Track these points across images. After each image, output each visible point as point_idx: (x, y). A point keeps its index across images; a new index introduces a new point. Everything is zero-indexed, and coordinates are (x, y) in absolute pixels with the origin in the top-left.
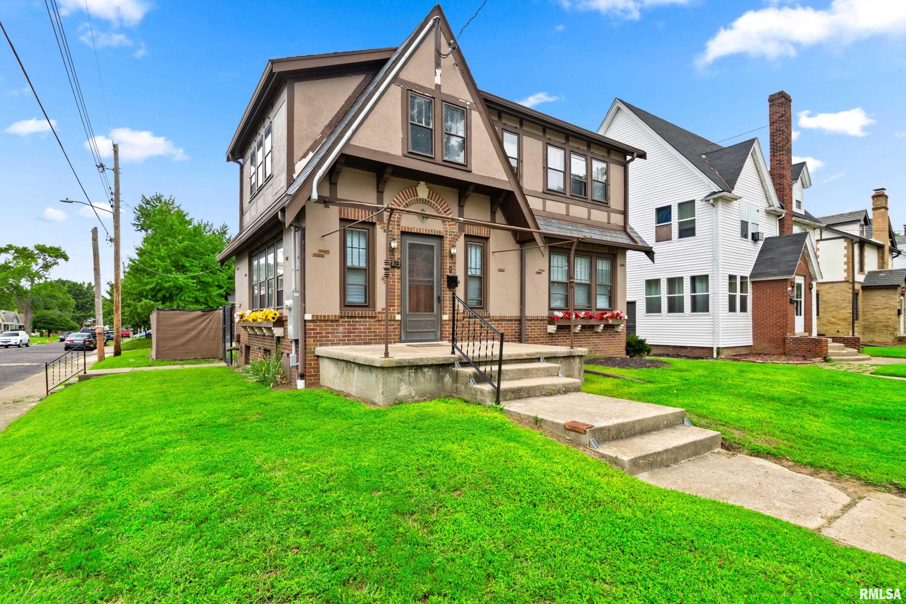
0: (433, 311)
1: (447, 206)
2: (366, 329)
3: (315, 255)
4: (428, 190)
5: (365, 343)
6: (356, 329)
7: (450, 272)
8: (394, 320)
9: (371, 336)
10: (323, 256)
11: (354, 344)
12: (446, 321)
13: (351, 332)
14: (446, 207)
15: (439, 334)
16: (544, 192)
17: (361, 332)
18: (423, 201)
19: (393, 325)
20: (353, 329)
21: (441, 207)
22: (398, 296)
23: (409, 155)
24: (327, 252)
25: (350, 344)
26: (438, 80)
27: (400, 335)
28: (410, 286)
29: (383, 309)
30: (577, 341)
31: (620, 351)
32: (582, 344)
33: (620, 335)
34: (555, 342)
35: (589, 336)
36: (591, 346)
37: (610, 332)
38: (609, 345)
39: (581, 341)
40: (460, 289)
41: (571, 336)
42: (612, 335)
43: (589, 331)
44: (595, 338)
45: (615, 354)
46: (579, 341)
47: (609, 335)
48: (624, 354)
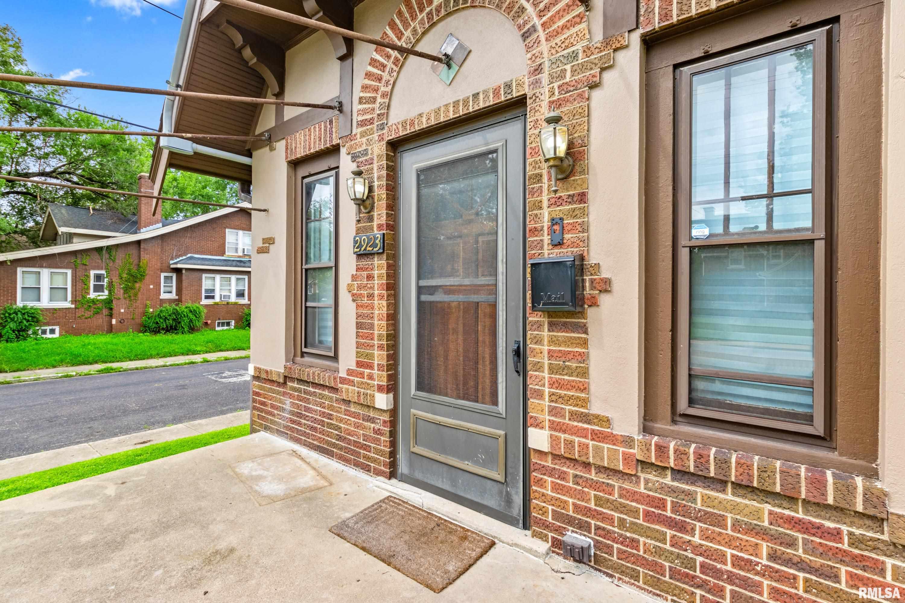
0: (495, 403)
2: (324, 415)
3: (259, 250)
6: (309, 410)
7: (559, 242)
8: (375, 408)
9: (331, 436)
10: (267, 251)
11: (305, 444)
12: (541, 453)
13: (301, 416)
15: (518, 501)
17: (316, 420)
19: (373, 421)
20: (305, 409)
24: (272, 240)
25: (299, 441)
27: (393, 454)
28: (420, 304)
29: (350, 372)
40: (614, 322)
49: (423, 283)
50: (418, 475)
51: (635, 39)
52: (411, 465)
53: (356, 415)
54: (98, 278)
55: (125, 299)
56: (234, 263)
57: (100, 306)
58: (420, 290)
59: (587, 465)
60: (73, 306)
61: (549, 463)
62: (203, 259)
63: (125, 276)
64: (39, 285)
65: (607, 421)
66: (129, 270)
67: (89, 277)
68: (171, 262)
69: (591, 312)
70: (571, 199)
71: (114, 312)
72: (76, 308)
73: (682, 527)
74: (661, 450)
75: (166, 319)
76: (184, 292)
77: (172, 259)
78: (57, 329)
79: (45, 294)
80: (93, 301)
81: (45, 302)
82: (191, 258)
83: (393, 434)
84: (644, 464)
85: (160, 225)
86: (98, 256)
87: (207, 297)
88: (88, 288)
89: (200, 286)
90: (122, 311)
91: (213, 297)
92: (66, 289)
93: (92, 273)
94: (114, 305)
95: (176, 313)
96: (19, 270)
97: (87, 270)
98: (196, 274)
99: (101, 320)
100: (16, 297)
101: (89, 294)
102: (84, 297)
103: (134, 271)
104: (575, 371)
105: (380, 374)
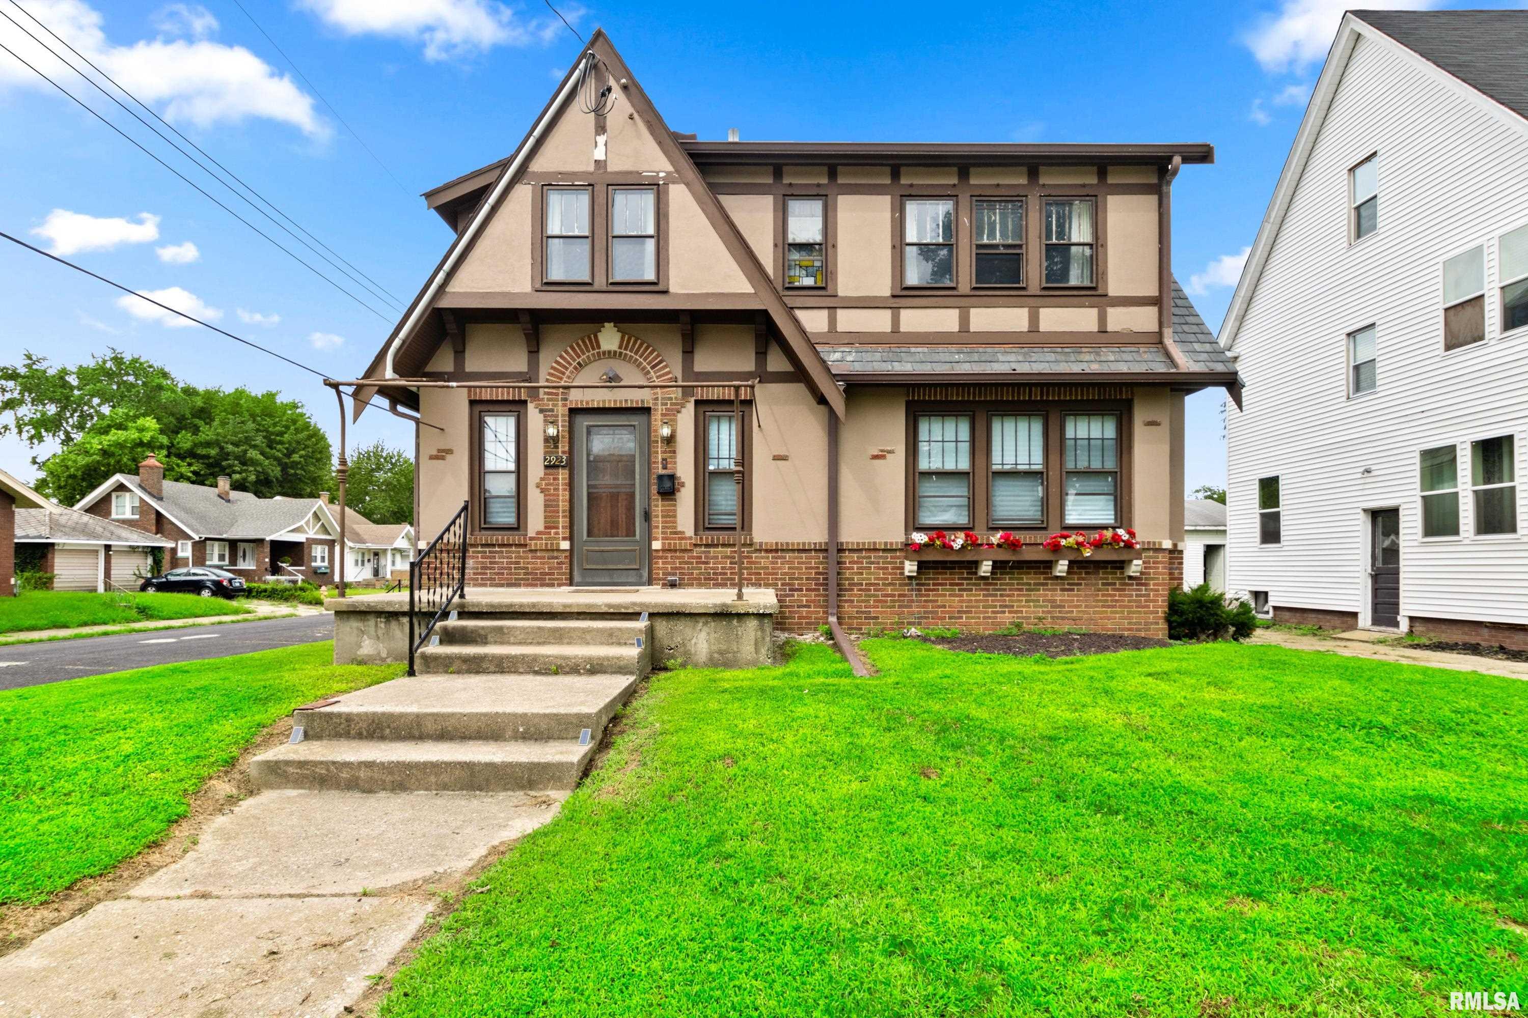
0: (634, 535)
1: (658, 356)
2: (511, 563)
3: (432, 458)
4: (619, 335)
5: (510, 585)
6: (495, 563)
7: (665, 468)
8: (558, 550)
9: (519, 574)
10: (443, 458)
11: (491, 586)
12: (657, 551)
13: (486, 568)
14: (655, 358)
15: (646, 574)
16: (894, 296)
17: (503, 568)
18: (610, 355)
19: (557, 558)
20: (491, 563)
21: (645, 360)
22: (564, 511)
23: (545, 288)
24: (449, 451)
25: (485, 585)
26: (599, 154)
27: (571, 573)
28: (589, 494)
29: (538, 533)
30: (996, 595)
31: (1146, 624)
32: (1012, 601)
33: (1146, 585)
34: (928, 595)
35: (1035, 584)
36: (1041, 607)
37: (1107, 579)
38: (1103, 606)
39: (1008, 596)
40: (686, 497)
41: (975, 584)
42: (1115, 584)
43: (1035, 573)
44: (1055, 590)
45: (1129, 630)
46: (1001, 595)
47: (1103, 584)
48: (1161, 629)
49: (590, 483)
50: (590, 580)
51: (692, 400)
52: (583, 576)
53: (540, 558)
58: (589, 486)
59: (675, 551)
61: (661, 554)
65: (683, 533)
69: (678, 494)
70: (670, 452)
73: (707, 563)
74: (701, 539)
83: (571, 562)
84: (696, 545)
104: (671, 516)
105: (562, 531)
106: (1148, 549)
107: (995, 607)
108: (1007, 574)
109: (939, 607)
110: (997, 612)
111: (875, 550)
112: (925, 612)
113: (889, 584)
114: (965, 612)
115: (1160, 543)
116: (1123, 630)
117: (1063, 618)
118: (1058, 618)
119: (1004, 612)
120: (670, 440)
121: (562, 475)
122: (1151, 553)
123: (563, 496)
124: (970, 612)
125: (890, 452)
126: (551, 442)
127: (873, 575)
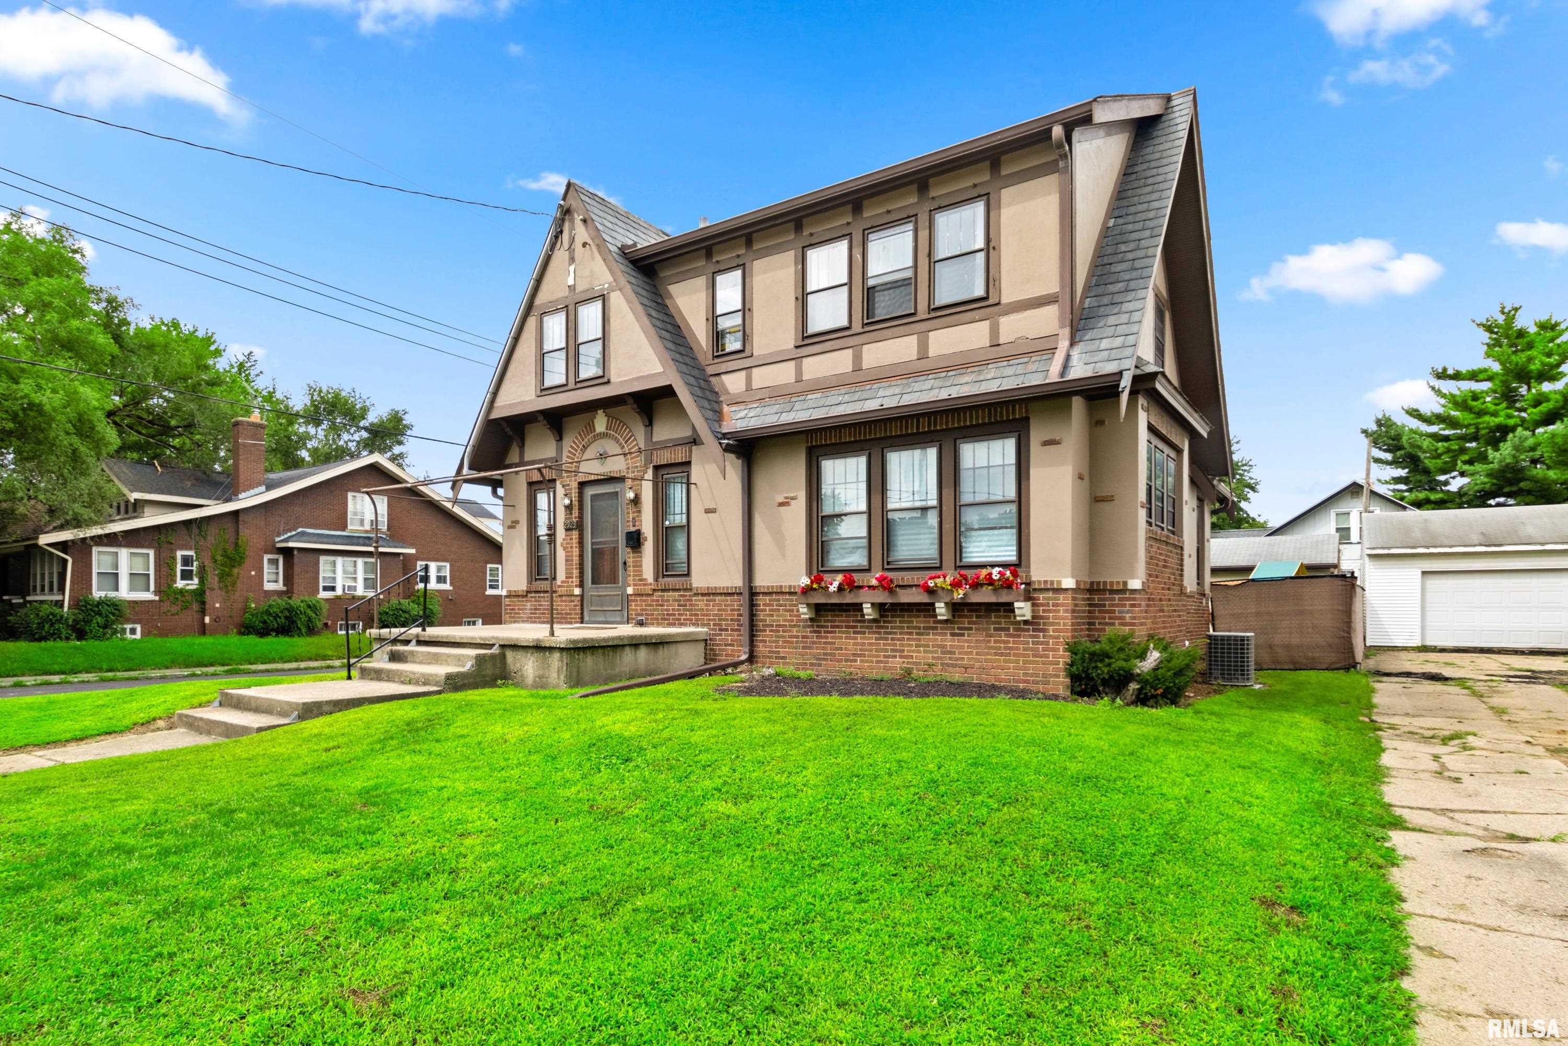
0: (617, 583)
1: (630, 432)
3: (508, 528)
4: (606, 419)
6: (541, 605)
7: (633, 525)
8: (573, 595)
10: (514, 527)
14: (628, 434)
15: (625, 615)
16: (797, 347)
17: (545, 609)
18: (601, 436)
19: (573, 601)
20: (539, 605)
21: (622, 436)
22: (576, 564)
24: (517, 522)
26: (571, 281)
27: (582, 614)
28: (593, 551)
29: (562, 581)
30: (887, 639)
31: (1044, 676)
32: (902, 645)
33: (1044, 630)
34: (827, 638)
35: (924, 628)
36: (931, 652)
37: (999, 623)
38: (996, 654)
39: (899, 640)
40: (648, 548)
41: (867, 627)
42: (1008, 629)
43: (925, 616)
44: (945, 634)
45: (1025, 681)
46: (892, 639)
47: (995, 629)
48: (1061, 684)
49: (593, 541)
50: (593, 619)
51: (652, 467)
52: (589, 616)
53: (566, 600)
54: (187, 561)
55: (220, 589)
56: (361, 541)
57: (189, 598)
58: (593, 544)
59: (642, 595)
60: (157, 598)
61: (633, 597)
62: (319, 535)
63: (219, 558)
64: (117, 568)
65: (647, 579)
66: (225, 550)
67: (174, 558)
68: (277, 539)
69: (642, 547)
70: (636, 511)
71: (207, 606)
72: (160, 601)
74: (658, 584)
75: (276, 616)
76: (296, 580)
77: (279, 535)
78: (139, 628)
79: (124, 582)
80: (181, 592)
81: (125, 592)
82: (303, 533)
83: (582, 605)
84: (655, 590)
85: (263, 488)
86: (185, 532)
87: (326, 589)
88: (175, 575)
89: (317, 572)
90: (217, 605)
91: (333, 589)
92: (148, 575)
93: (179, 554)
94: (208, 596)
95: (290, 609)
96: (95, 550)
97: (173, 551)
98: (310, 557)
99: (189, 617)
100: (91, 585)
101: (175, 582)
102: (170, 586)
103: (231, 551)
104: (638, 565)
105: (576, 581)
106: (1047, 590)
107: (886, 651)
108: (898, 616)
109: (837, 649)
110: (888, 657)
111: (782, 593)
112: (825, 654)
113: (794, 626)
114: (860, 655)
115: (1059, 582)
116: (1019, 681)
117: (954, 666)
118: (948, 665)
119: (895, 657)
120: (636, 501)
121: (575, 535)
122: (1050, 594)
123: (576, 552)
124: (864, 655)
125: (792, 499)
126: (569, 508)
127: (782, 618)
